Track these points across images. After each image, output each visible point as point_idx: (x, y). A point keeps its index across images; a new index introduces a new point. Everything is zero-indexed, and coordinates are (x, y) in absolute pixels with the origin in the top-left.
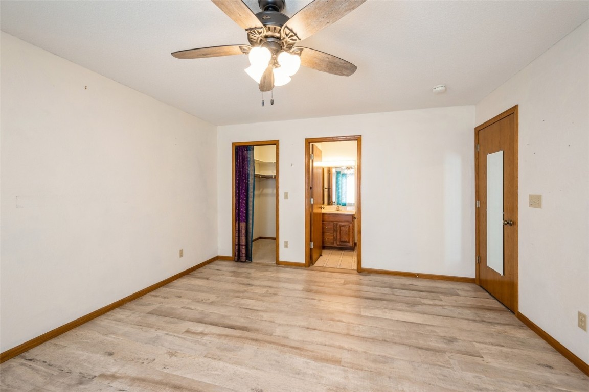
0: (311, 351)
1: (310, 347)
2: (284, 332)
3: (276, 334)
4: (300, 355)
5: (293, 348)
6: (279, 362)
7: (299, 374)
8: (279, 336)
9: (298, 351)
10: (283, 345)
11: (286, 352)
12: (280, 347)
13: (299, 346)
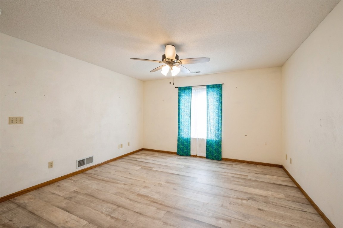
0: (148, 200)
1: (148, 202)
2: (158, 213)
3: (164, 212)
4: (154, 199)
5: (156, 203)
6: (166, 197)
7: (158, 193)
8: (163, 210)
9: (154, 201)
10: (161, 204)
11: (161, 201)
12: (163, 204)
13: (153, 203)
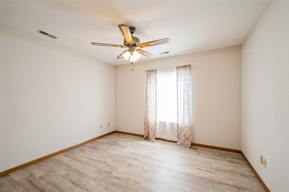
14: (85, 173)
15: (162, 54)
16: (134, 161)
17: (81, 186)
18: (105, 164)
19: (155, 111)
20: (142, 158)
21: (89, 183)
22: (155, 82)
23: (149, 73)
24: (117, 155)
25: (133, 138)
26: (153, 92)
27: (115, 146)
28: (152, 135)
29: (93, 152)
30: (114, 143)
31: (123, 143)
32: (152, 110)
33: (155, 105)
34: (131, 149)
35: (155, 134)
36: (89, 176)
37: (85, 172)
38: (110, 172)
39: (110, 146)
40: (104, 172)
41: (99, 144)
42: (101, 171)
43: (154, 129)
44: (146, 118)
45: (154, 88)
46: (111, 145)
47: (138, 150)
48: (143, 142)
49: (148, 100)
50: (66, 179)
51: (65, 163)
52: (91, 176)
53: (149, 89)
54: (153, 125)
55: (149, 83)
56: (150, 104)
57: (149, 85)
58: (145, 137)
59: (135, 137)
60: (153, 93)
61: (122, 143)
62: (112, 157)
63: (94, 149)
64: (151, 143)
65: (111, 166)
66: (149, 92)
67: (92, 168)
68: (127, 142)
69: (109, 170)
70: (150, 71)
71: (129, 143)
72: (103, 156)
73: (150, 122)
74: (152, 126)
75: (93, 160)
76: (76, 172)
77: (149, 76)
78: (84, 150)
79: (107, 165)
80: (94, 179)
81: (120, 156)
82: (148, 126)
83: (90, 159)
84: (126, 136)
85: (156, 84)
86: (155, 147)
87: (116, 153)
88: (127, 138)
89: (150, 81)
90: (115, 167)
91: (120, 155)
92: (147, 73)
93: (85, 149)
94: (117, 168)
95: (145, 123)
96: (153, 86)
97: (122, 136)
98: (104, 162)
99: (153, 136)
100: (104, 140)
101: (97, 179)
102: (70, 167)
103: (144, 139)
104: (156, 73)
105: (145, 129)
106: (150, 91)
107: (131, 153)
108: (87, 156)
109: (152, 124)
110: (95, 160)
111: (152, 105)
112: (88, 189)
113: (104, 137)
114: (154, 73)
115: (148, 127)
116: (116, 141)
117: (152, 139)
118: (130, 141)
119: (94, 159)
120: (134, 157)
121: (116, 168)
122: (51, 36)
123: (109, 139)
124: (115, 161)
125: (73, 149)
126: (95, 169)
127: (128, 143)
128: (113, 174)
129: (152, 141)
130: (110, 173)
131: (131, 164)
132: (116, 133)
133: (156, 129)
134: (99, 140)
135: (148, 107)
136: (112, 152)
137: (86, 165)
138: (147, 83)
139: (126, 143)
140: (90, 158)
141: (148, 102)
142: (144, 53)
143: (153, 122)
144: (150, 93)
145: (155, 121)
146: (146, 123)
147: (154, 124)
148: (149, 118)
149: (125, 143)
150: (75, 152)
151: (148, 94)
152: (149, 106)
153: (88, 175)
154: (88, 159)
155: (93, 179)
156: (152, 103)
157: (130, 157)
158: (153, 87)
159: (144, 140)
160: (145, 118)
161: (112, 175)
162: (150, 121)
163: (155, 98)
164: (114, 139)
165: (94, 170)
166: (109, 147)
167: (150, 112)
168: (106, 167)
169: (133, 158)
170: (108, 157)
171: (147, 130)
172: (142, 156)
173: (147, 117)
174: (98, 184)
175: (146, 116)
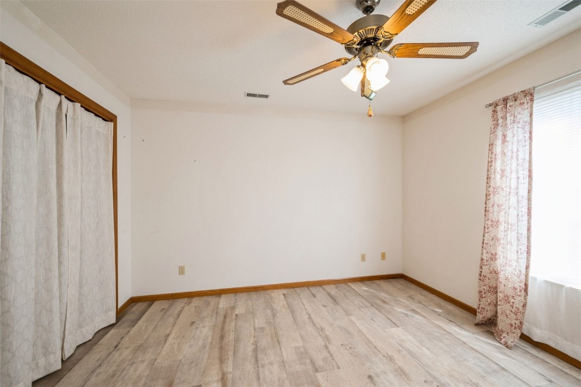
14: (282, 342)
15: (553, 16)
16: (391, 377)
17: (258, 364)
18: (323, 343)
19: (524, 240)
20: (424, 379)
21: (270, 366)
22: (527, 135)
23: (499, 108)
24: (363, 334)
25: (440, 307)
26: (517, 173)
27: (376, 311)
28: (508, 321)
29: (326, 306)
30: (379, 302)
31: (402, 310)
32: (512, 236)
33: (526, 217)
34: (410, 338)
35: (521, 323)
36: (282, 352)
37: (284, 340)
38: (318, 368)
39: (367, 307)
40: (308, 361)
41: (348, 294)
42: (307, 353)
43: (516, 302)
44: (484, 257)
45: (521, 156)
46: (368, 304)
47: (428, 349)
48: (464, 332)
49: (495, 199)
50: (254, 337)
51: (275, 306)
52: (284, 354)
53: (498, 165)
54: (515, 289)
55: (499, 143)
56: (502, 213)
57: (498, 149)
58: (480, 317)
59: (451, 307)
60: (514, 175)
61: (399, 310)
62: (349, 333)
63: (332, 301)
64: (497, 348)
65: (331, 355)
66: (500, 172)
67: (300, 338)
68: (414, 311)
69: (320, 363)
70: (505, 100)
71: (417, 316)
72: (334, 323)
73: (502, 276)
74: (510, 293)
75: (313, 322)
76: (273, 331)
77: (500, 121)
78: (314, 296)
79: (327, 347)
80: (283, 364)
81: (368, 342)
82: (496, 288)
83: (310, 318)
84: (425, 296)
85: (528, 143)
86: (504, 369)
87: (365, 331)
88: (420, 302)
89: (504, 136)
90: (337, 364)
91: (371, 338)
92: (494, 111)
93: (317, 296)
94: (339, 368)
95: (480, 275)
96: (515, 150)
97: (412, 293)
98: (327, 338)
99: (511, 325)
100: (363, 288)
101: (287, 367)
102: (274, 318)
103: (477, 325)
104: (532, 100)
105: (480, 292)
106: (503, 171)
107: (401, 348)
108: (310, 311)
109: (510, 285)
110: (314, 325)
111: (512, 219)
112: (261, 375)
113: (368, 282)
114: (522, 104)
115: (495, 290)
116: (387, 300)
117: (504, 335)
118: (422, 313)
119: (315, 323)
120: (401, 364)
121: (335, 367)
122: (261, 96)
123: (376, 290)
124: (348, 348)
125: (303, 288)
126: (301, 344)
127: (413, 317)
128: (319, 376)
129: (502, 341)
130: (316, 370)
131: (376, 379)
132: (402, 281)
133: (524, 306)
134: (352, 285)
135: (496, 224)
136: (358, 323)
137: (295, 327)
138: (492, 144)
139: (409, 313)
140: (312, 316)
141: (496, 207)
142: (421, 52)
143: (515, 278)
144: (502, 176)
145: (523, 277)
146: (483, 273)
147: (517, 286)
148: (498, 261)
149: (406, 314)
150: (301, 295)
151: (497, 180)
152: (501, 220)
153: (282, 349)
154: (306, 317)
155: (283, 362)
156: (513, 212)
157: (391, 359)
158: (515, 155)
159: (475, 327)
160: (482, 259)
161: (316, 377)
162: (502, 273)
163: (524, 192)
164: (387, 292)
165: (297, 345)
166: (362, 307)
167: (502, 241)
168: (319, 351)
169: (395, 364)
170: (341, 330)
171: (490, 298)
172: (430, 374)
173: (489, 256)
174: (279, 379)
175: (485, 251)
